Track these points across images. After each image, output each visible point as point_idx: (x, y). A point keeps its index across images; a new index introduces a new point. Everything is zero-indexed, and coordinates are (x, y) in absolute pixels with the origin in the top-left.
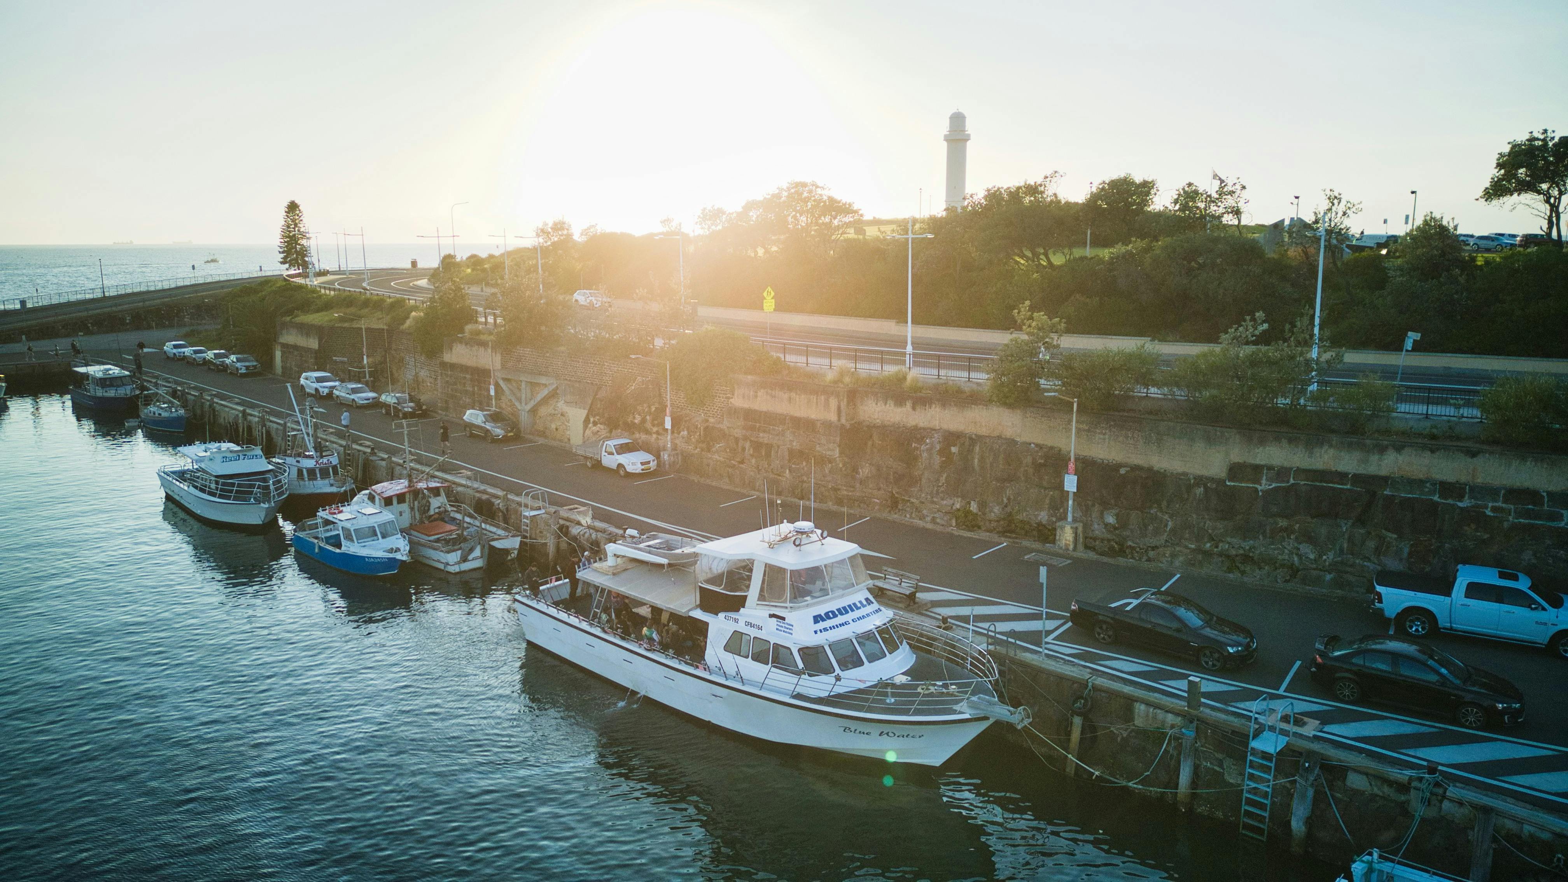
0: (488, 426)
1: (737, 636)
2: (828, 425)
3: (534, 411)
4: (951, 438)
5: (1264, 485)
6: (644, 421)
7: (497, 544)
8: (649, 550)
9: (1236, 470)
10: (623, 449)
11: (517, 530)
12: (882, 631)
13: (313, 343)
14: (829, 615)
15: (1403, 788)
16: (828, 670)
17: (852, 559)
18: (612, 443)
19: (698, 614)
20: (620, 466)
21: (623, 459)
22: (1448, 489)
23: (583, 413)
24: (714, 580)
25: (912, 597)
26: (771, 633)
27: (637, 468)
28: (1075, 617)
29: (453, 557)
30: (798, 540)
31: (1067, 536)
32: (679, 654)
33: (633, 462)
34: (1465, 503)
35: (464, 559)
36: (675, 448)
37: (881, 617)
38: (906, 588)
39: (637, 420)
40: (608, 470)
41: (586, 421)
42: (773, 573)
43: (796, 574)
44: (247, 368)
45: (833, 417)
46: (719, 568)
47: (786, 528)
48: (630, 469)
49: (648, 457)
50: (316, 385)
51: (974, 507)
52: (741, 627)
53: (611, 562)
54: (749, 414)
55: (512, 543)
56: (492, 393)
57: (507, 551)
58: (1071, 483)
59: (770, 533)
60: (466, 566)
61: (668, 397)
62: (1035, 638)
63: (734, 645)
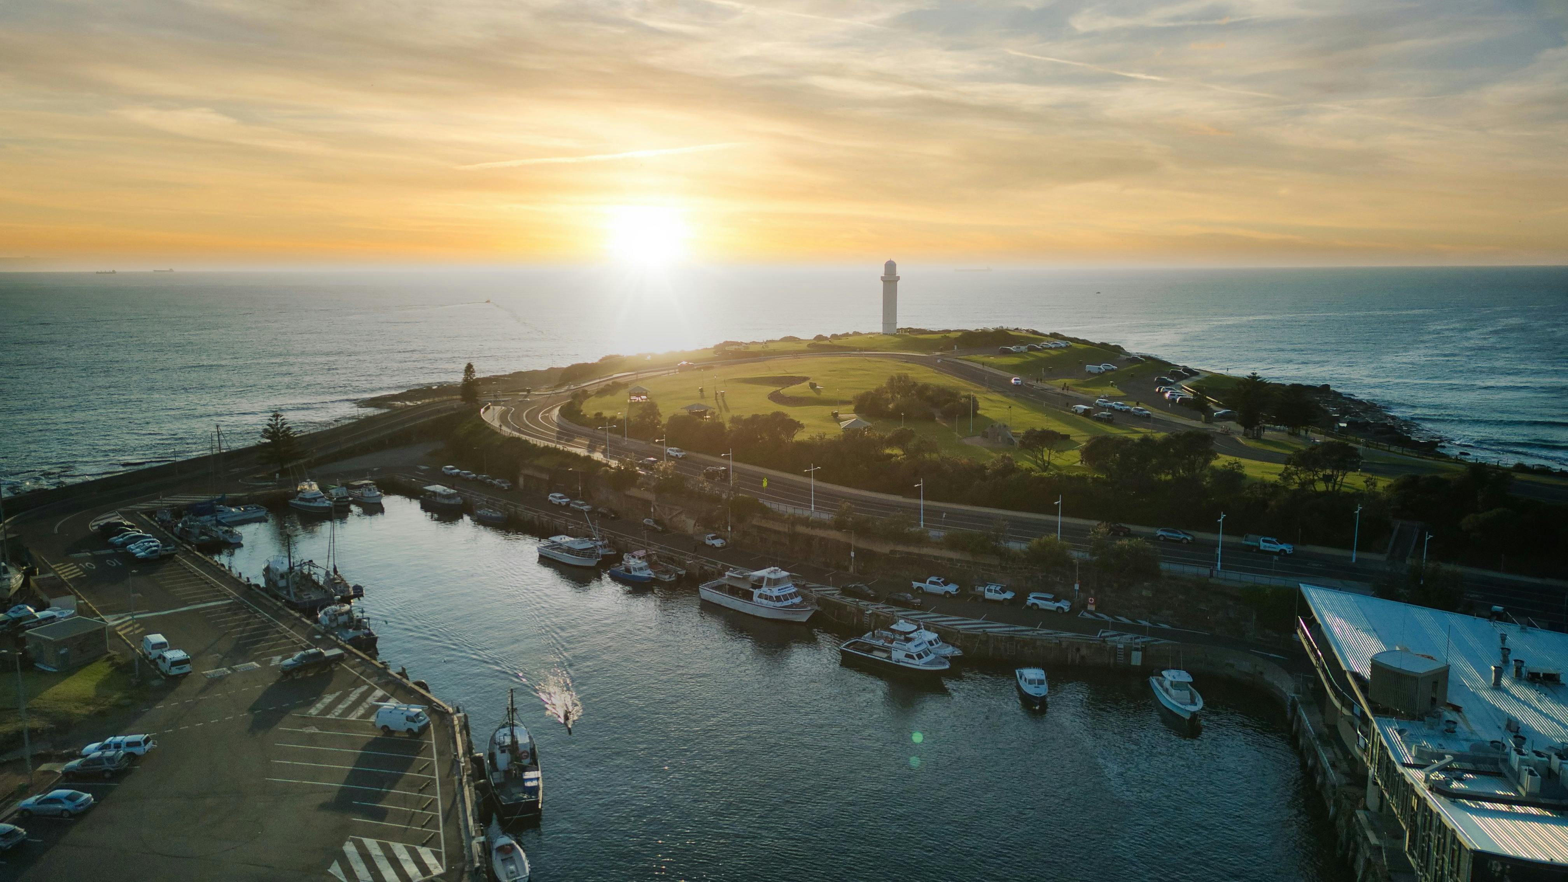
0: (655, 526)
1: (761, 594)
2: (785, 533)
3: (671, 519)
4: (823, 539)
5: (898, 556)
6: (719, 527)
7: (679, 573)
8: (737, 574)
9: (892, 552)
10: (714, 538)
11: (684, 568)
12: (794, 593)
13: (546, 477)
14: (782, 589)
15: (888, 618)
16: (781, 601)
17: (788, 576)
18: (710, 536)
19: (751, 589)
20: (713, 544)
21: (714, 542)
22: (936, 557)
23: (693, 522)
24: (756, 581)
25: (804, 585)
26: (768, 593)
27: (719, 545)
28: (842, 590)
29: (667, 577)
30: (775, 572)
31: (851, 569)
32: (747, 599)
33: (718, 543)
34: (939, 561)
35: (670, 578)
36: (731, 537)
37: (794, 590)
38: (803, 583)
39: (717, 526)
40: (709, 546)
41: (695, 525)
42: (769, 579)
43: (775, 579)
44: (508, 486)
45: (786, 530)
46: (755, 578)
47: (772, 568)
48: (717, 545)
49: (722, 541)
50: (559, 501)
51: (828, 560)
52: (762, 592)
53: (727, 577)
54: (759, 528)
55: (683, 572)
56: (652, 510)
57: (682, 575)
58: (852, 554)
59: (768, 570)
60: (671, 580)
61: (729, 520)
62: (833, 594)
63: (760, 596)
